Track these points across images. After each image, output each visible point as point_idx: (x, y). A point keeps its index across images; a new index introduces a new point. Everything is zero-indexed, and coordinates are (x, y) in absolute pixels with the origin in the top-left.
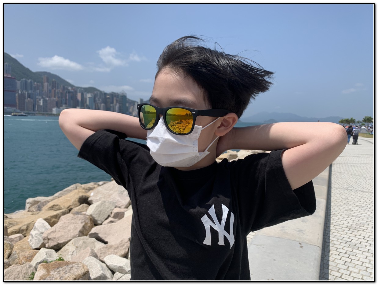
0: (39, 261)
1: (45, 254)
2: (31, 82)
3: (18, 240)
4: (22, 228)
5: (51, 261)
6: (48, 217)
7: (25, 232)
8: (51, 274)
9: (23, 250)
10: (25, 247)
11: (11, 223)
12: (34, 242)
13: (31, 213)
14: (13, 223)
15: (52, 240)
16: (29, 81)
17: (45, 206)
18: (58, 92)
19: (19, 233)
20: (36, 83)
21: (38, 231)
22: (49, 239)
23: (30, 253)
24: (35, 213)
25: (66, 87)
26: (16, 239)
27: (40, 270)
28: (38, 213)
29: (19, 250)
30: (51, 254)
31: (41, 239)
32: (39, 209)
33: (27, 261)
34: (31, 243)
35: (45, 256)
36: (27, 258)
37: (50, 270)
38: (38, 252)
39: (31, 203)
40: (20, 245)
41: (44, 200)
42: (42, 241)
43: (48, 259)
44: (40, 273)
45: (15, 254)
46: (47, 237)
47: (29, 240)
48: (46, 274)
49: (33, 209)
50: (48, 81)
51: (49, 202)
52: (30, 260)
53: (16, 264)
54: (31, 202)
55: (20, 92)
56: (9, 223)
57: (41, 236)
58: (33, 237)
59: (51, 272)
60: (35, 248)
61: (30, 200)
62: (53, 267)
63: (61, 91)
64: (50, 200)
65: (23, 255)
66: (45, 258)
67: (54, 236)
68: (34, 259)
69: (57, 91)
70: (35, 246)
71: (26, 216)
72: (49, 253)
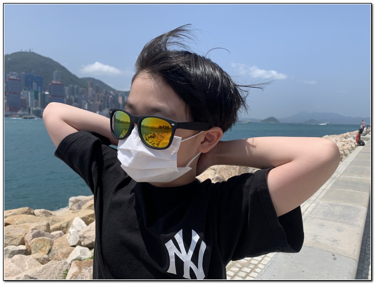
0: (74, 258)
1: (80, 251)
2: (77, 88)
3: (59, 237)
4: (63, 226)
5: (84, 258)
6: (86, 216)
7: (65, 229)
8: (82, 272)
9: (61, 246)
10: (64, 244)
11: (54, 220)
12: (72, 239)
13: (72, 211)
14: (56, 220)
15: (87, 238)
16: (76, 87)
17: (85, 205)
18: (101, 97)
19: (60, 230)
20: (81, 88)
21: (76, 229)
22: (84, 237)
23: (67, 250)
24: (75, 211)
25: (108, 91)
26: (57, 236)
27: (74, 268)
28: (78, 212)
29: (58, 246)
30: (85, 252)
31: (78, 236)
32: (80, 207)
33: (64, 258)
34: (69, 241)
35: (79, 254)
36: (65, 255)
37: (82, 268)
38: (74, 249)
39: (73, 202)
40: (60, 241)
41: (84, 199)
42: (79, 239)
43: (82, 257)
44: (73, 270)
45: (55, 250)
46: (83, 236)
47: (67, 237)
48: (78, 271)
49: (75, 207)
50: (92, 86)
51: (88, 201)
52: (67, 256)
53: (55, 260)
54: (73, 200)
55: (68, 97)
56: (52, 220)
57: (78, 233)
58: (70, 235)
59: (83, 270)
60: (72, 245)
61: (72, 199)
62: (85, 266)
63: (104, 95)
64: (89, 199)
65: (61, 251)
66: (79, 256)
67: (89, 235)
68: (70, 256)
69: (100, 95)
70: (72, 243)
71: (67, 214)
72: (84, 251)
